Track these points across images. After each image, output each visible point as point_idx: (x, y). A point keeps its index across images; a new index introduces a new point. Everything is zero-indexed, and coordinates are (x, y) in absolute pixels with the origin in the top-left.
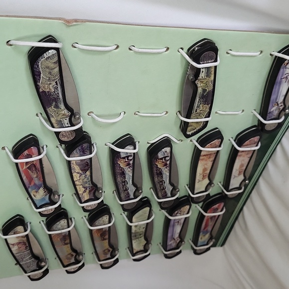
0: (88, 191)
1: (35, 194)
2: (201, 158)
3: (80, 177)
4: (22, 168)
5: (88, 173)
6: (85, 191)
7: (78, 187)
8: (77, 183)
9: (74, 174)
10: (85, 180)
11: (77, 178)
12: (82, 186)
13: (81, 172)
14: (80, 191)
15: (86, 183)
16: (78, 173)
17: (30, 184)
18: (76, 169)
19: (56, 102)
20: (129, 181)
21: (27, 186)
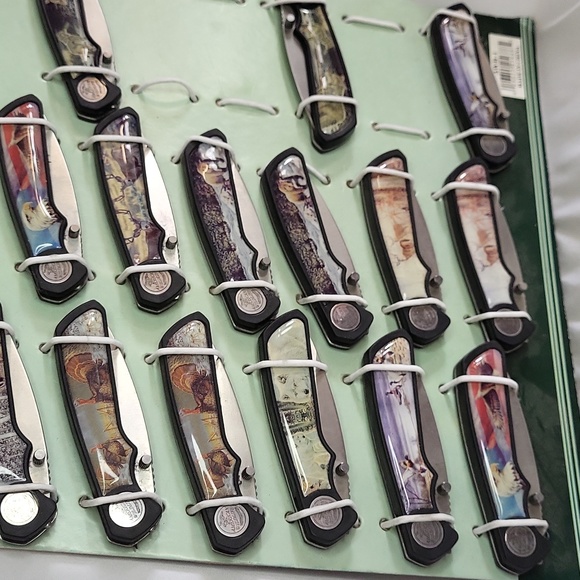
0: (143, 233)
1: (30, 213)
2: (377, 196)
3: (122, 190)
4: (8, 141)
5: (138, 183)
6: (136, 234)
7: (120, 217)
8: (118, 205)
9: (111, 182)
10: (135, 201)
11: (117, 191)
12: (128, 216)
13: (123, 177)
14: (126, 229)
15: (137, 208)
16: (118, 179)
17: (21, 184)
18: (114, 169)
19: (71, 23)
20: (233, 225)
21: (14, 191)
